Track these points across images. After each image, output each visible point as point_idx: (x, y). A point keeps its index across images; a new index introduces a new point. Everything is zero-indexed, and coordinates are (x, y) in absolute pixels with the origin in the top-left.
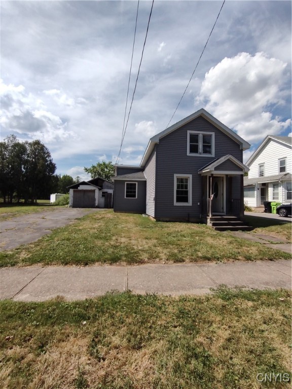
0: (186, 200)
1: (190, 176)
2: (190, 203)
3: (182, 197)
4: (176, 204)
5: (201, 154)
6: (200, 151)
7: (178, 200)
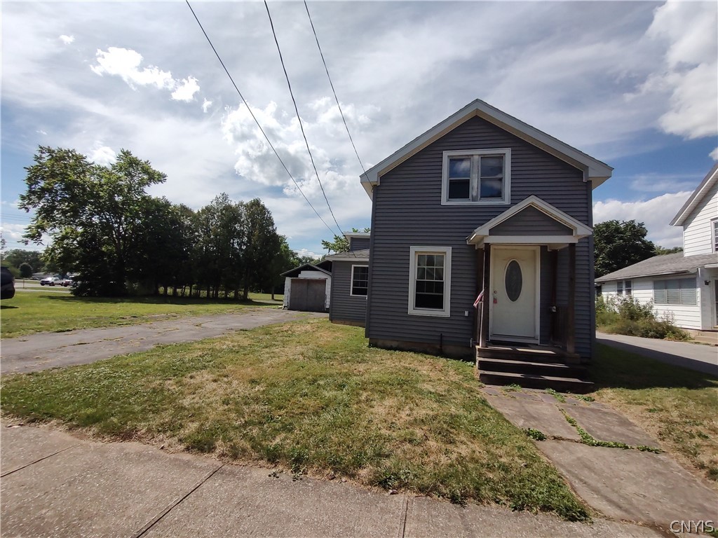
0: (438, 304)
1: (448, 250)
2: (446, 312)
3: (429, 295)
4: (412, 310)
5: (475, 199)
6: (474, 194)
7: (420, 302)
